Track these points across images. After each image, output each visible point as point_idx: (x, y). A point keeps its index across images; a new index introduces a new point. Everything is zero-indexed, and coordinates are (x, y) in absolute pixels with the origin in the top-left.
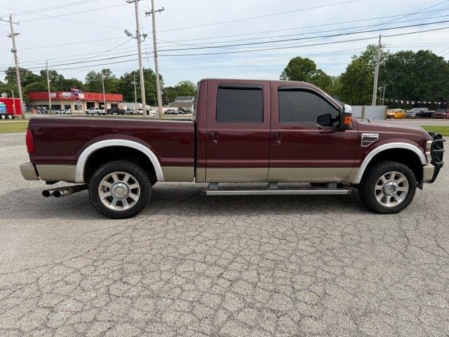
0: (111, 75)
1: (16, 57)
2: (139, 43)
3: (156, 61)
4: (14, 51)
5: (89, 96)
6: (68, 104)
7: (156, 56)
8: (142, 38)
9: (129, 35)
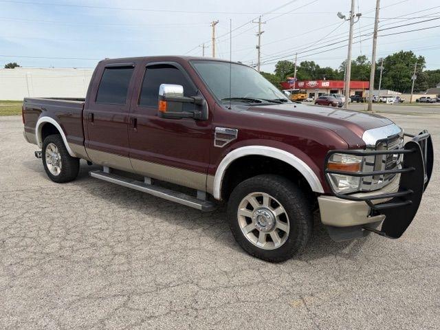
0: (366, 62)
1: (259, 52)
2: (351, 25)
3: (374, 43)
4: (258, 48)
5: (335, 84)
6: (312, 92)
7: (375, 37)
8: (356, 19)
9: (343, 17)
